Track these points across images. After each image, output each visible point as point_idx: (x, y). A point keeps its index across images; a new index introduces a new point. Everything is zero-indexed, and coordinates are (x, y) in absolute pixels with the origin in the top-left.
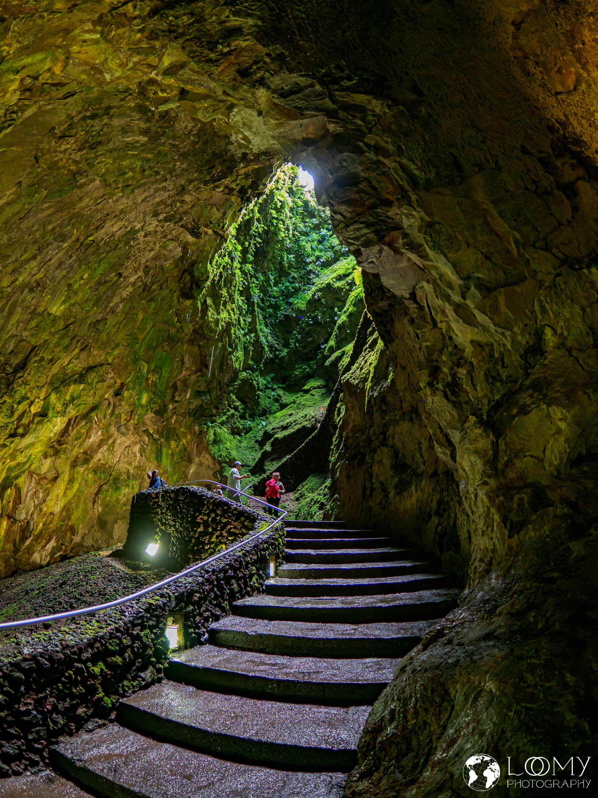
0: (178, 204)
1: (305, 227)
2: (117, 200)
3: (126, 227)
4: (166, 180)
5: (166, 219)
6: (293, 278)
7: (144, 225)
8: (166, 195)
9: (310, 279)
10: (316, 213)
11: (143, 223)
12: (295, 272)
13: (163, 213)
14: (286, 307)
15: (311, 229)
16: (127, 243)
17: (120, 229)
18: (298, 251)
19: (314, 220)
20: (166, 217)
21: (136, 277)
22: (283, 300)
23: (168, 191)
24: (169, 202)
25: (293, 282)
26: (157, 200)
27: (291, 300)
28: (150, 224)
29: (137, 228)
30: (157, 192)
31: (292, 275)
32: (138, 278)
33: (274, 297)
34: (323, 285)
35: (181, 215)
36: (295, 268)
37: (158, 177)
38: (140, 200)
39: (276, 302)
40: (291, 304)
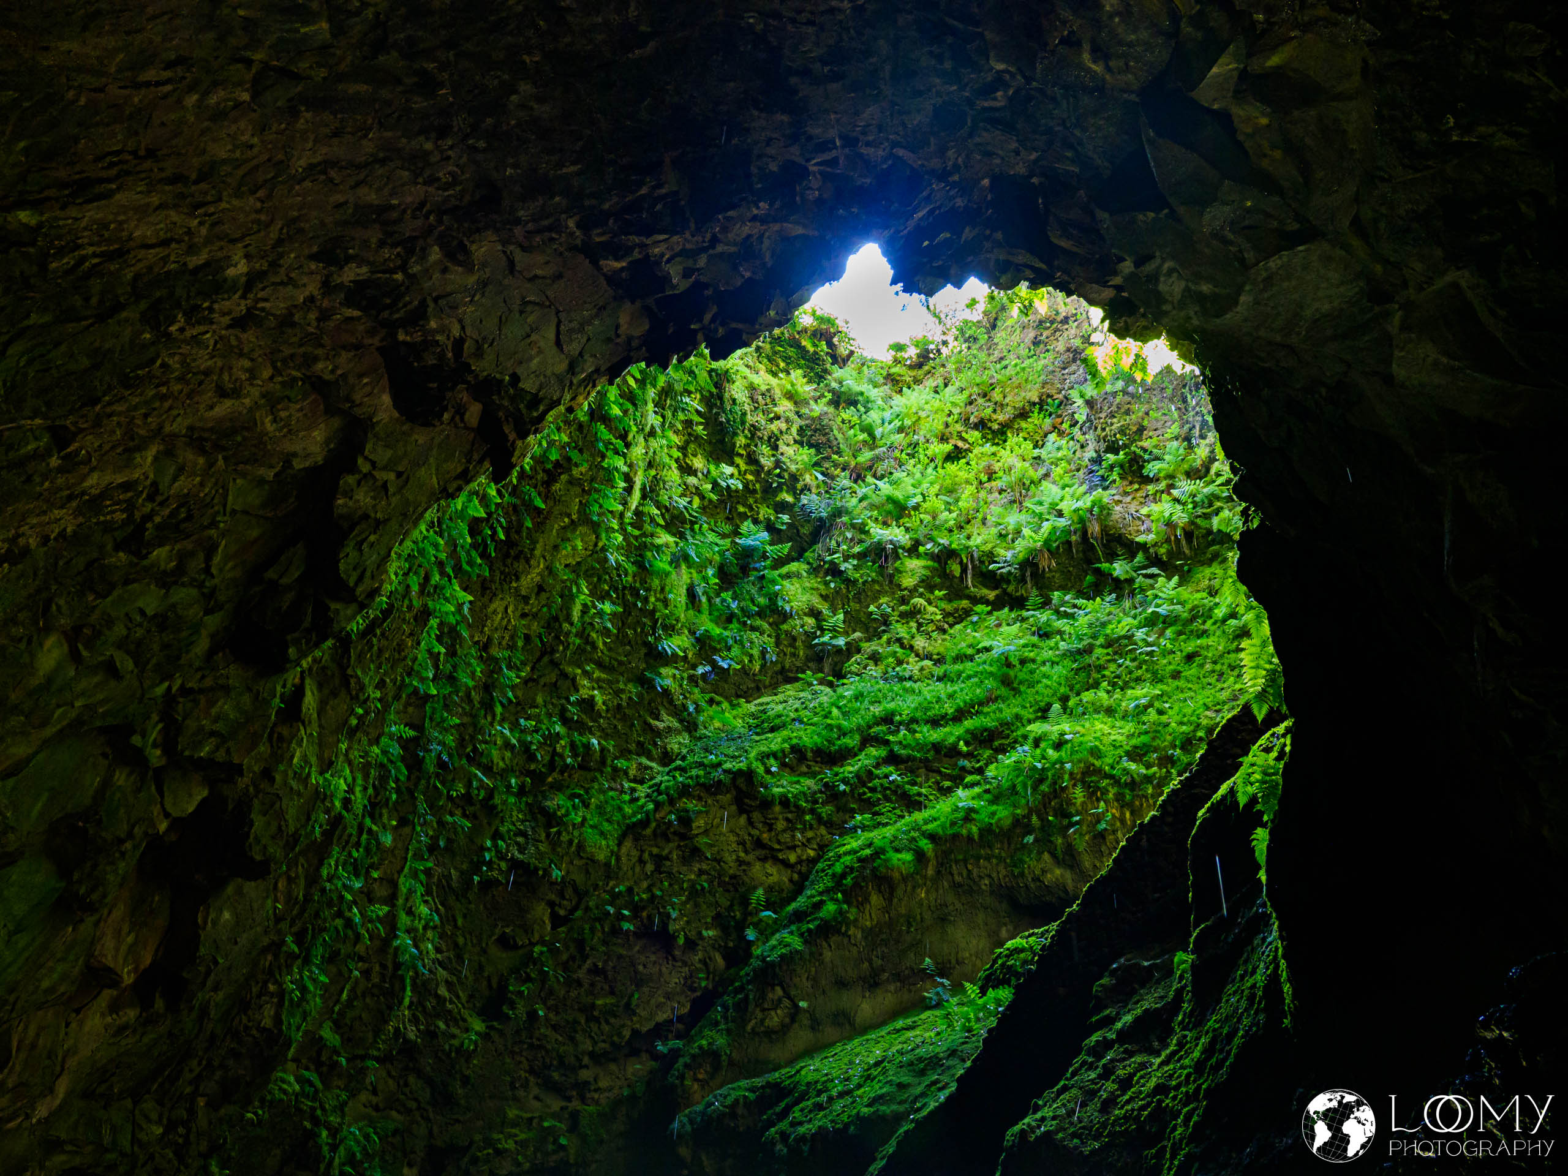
0: (435, 254)
1: (687, 491)
2: (219, 115)
3: (192, 250)
4: (443, 132)
5: (357, 294)
6: (588, 704)
7: (261, 275)
8: (414, 194)
9: (657, 733)
10: (741, 440)
11: (261, 265)
12: (599, 684)
13: (360, 261)
14: (527, 827)
15: (707, 508)
16: (156, 318)
17: (165, 243)
18: (635, 593)
19: (728, 470)
20: (360, 285)
21: (120, 479)
22: (522, 791)
23: (432, 181)
24: (410, 227)
25: (581, 727)
26: (370, 196)
27: (558, 802)
28: (290, 281)
29: (231, 272)
30: (383, 162)
31: (584, 693)
32: (126, 486)
33: (488, 770)
34: (716, 775)
35: (423, 304)
36: (600, 665)
37: (419, 103)
38: (300, 164)
39: (491, 794)
40: (551, 819)
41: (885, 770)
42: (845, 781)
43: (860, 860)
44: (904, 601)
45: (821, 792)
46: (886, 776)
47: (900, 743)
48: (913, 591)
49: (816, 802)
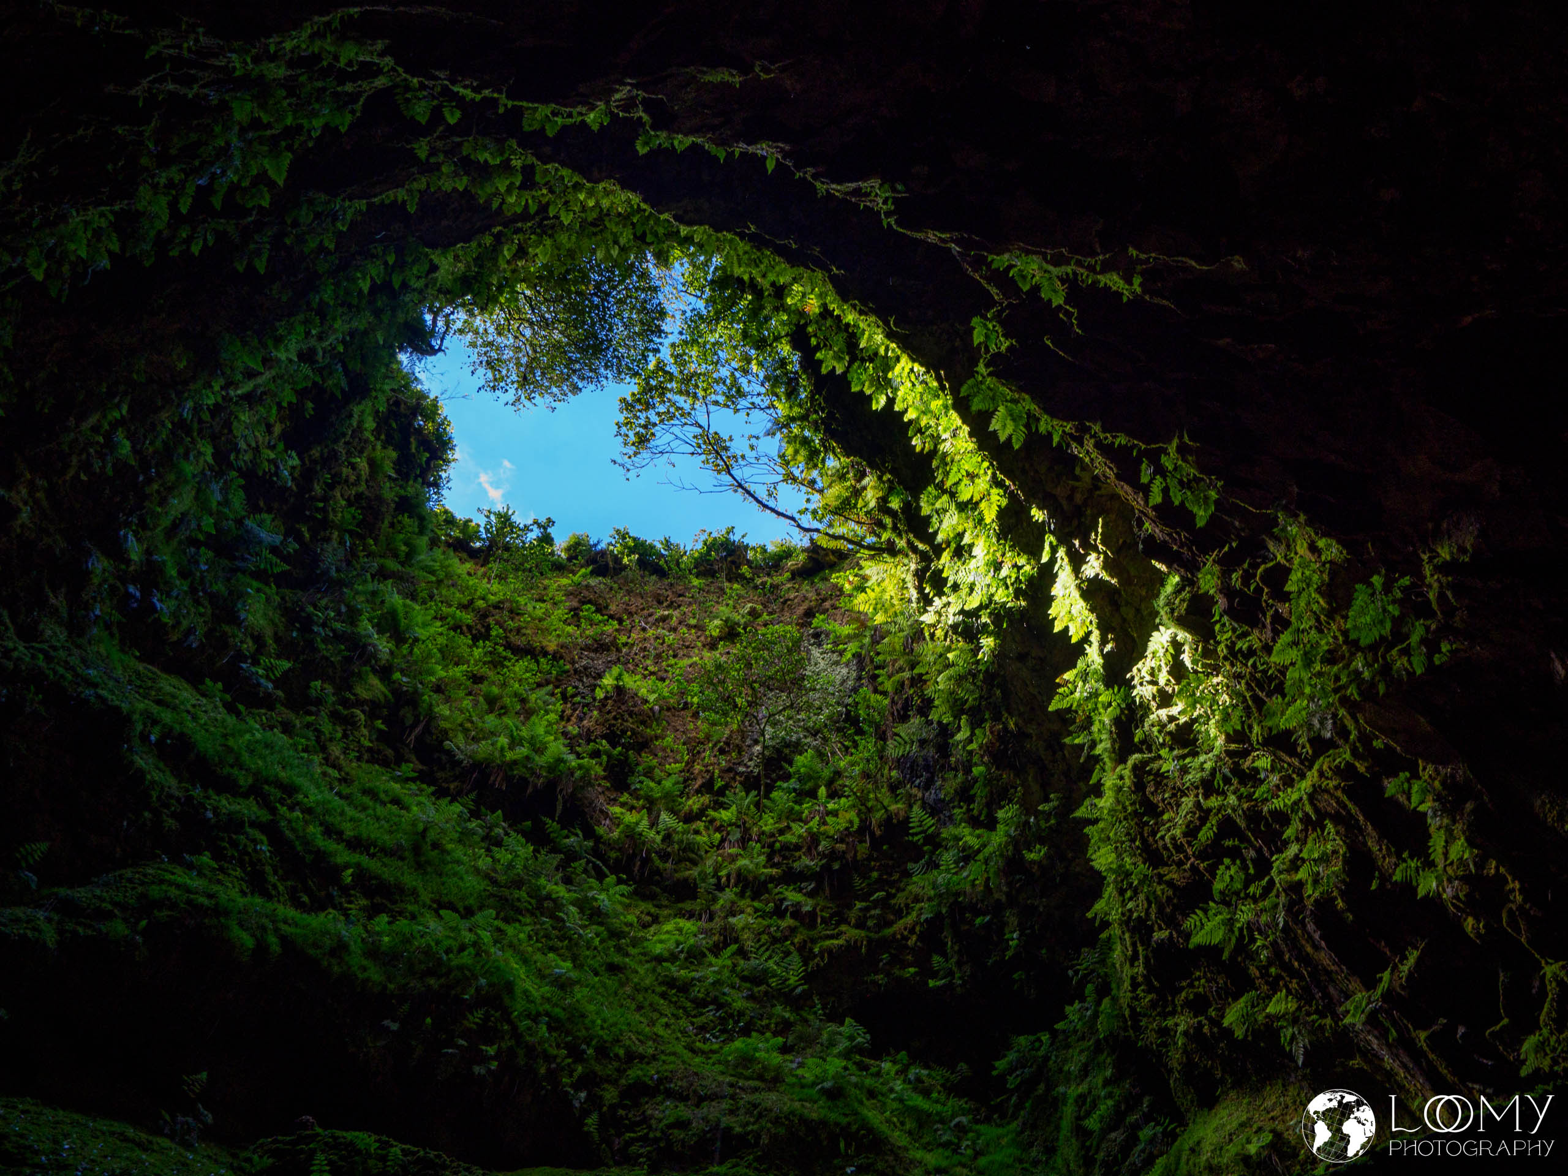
41: (256, 834)
42: (215, 810)
43: (189, 902)
44: (345, 703)
45: (178, 799)
46: (254, 841)
47: (290, 821)
48: (359, 703)
49: (167, 806)
